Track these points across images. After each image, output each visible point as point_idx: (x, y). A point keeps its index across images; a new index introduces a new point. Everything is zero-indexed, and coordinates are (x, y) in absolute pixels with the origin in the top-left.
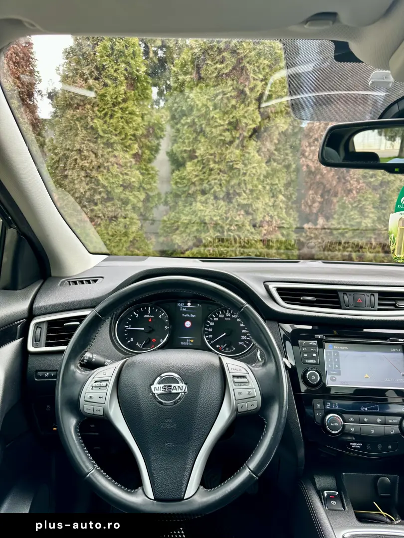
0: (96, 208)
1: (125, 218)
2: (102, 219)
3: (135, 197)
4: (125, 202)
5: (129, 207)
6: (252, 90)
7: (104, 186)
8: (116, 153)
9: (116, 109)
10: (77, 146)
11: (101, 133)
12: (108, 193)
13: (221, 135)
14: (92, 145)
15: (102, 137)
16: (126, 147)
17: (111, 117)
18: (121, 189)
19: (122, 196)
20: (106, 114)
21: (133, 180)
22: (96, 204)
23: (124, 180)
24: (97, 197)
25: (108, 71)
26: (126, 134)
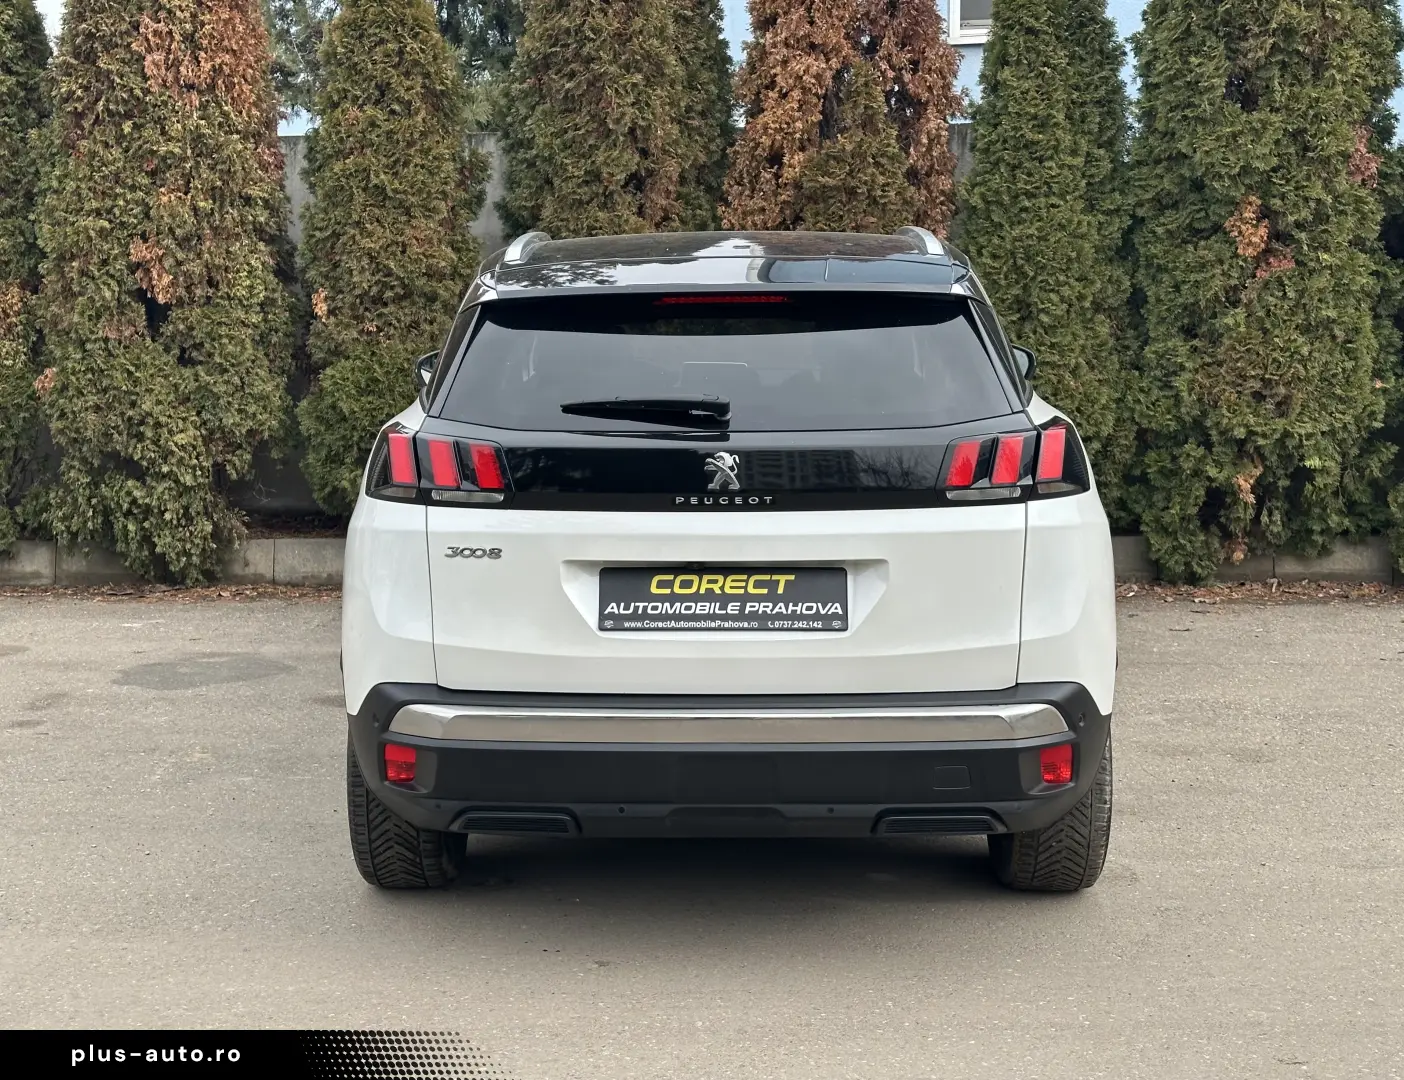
0: (385, 311)
1: (431, 323)
2: (395, 328)
3: (447, 289)
4: (432, 298)
5: (438, 305)
6: (617, 121)
7: (398, 278)
8: (414, 222)
9: (412, 151)
10: (355, 217)
11: (391, 194)
12: (404, 286)
13: (574, 192)
14: (377, 211)
15: (390, 198)
16: (429, 210)
17: (406, 164)
18: (423, 280)
19: (427, 289)
20: (396, 162)
21: (443, 264)
22: (385, 305)
23: (429, 267)
24: (389, 294)
25: (397, 91)
26: (429, 193)
